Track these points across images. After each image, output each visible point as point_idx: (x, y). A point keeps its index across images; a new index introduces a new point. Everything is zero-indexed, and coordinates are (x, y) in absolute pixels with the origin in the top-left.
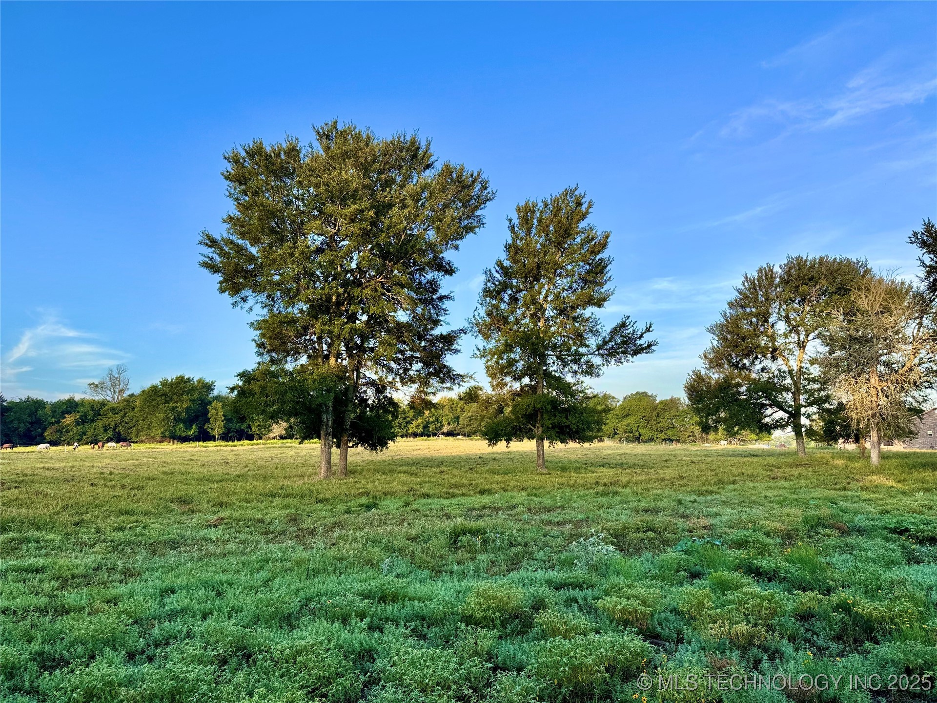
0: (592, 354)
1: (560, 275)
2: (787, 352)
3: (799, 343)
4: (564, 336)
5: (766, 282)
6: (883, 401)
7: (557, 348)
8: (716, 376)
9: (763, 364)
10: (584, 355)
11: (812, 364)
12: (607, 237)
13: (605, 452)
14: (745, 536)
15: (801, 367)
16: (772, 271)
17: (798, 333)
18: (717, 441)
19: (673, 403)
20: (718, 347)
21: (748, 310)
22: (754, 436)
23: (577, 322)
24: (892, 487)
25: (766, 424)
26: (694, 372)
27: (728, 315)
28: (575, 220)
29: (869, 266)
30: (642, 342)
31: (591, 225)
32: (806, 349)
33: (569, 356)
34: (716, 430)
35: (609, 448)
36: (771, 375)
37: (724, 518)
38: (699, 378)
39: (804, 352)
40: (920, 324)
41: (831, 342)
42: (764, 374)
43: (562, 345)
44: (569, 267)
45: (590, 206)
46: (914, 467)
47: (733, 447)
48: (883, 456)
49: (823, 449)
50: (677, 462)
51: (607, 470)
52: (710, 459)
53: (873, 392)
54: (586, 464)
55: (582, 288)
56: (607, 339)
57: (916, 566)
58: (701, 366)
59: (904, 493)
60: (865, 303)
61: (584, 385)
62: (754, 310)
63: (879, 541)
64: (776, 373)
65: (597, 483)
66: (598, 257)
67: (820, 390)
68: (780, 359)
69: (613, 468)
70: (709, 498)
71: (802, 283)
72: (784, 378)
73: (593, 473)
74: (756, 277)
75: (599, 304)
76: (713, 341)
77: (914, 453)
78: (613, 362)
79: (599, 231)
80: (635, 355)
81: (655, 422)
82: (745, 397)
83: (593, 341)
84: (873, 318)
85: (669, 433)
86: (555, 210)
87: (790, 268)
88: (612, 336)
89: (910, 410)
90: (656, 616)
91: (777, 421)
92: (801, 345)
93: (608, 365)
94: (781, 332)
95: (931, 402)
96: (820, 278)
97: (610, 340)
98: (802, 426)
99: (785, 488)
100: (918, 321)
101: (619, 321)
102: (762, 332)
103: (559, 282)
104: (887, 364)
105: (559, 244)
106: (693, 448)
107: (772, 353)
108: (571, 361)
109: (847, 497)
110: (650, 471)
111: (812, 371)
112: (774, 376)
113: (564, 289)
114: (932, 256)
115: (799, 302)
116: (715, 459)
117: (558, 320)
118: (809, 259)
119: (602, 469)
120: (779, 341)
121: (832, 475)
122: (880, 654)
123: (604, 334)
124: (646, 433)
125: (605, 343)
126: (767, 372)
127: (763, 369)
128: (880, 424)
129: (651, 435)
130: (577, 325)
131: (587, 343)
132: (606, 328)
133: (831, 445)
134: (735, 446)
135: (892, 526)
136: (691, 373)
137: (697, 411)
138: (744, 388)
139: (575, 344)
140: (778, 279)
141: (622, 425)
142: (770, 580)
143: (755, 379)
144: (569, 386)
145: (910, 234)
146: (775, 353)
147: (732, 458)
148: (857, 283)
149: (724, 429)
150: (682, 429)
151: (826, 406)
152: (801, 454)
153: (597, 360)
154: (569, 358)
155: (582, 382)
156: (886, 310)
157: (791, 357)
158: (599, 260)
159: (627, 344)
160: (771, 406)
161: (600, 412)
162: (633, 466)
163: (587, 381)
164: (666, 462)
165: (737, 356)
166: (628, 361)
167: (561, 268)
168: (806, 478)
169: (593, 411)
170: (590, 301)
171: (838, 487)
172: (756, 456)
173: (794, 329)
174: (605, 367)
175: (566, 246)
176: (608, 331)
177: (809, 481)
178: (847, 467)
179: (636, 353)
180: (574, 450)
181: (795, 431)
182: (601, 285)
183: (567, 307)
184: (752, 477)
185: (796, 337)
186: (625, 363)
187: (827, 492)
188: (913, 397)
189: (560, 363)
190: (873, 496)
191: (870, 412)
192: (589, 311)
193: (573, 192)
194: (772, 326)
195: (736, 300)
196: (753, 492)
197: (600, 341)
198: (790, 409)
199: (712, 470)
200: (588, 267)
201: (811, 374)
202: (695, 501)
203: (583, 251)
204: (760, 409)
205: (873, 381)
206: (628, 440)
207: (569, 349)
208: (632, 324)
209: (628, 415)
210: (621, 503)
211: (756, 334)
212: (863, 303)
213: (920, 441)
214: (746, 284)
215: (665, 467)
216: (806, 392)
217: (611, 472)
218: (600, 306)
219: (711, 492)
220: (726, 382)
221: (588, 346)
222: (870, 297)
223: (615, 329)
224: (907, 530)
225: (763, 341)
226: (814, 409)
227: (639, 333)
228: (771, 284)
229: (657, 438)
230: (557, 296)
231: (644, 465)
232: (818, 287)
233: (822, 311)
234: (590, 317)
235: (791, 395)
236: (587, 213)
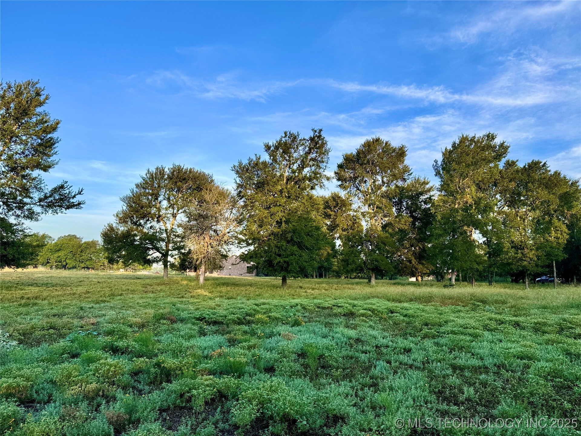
0: (34, 204)
1: (15, 142)
2: (166, 219)
3: (173, 214)
4: (12, 188)
5: (159, 176)
6: (210, 249)
7: (5, 196)
8: (122, 228)
9: (151, 224)
10: (28, 204)
11: (178, 227)
12: (58, 124)
13: (36, 276)
14: (113, 327)
15: (172, 228)
16: (164, 170)
17: (173, 208)
18: (118, 269)
19: (93, 244)
20: (126, 211)
21: (147, 191)
22: (141, 267)
23: (26, 179)
24: (206, 295)
25: (149, 260)
26: (108, 224)
27: (135, 191)
28: (33, 104)
29: (213, 178)
30: (75, 201)
31: (46, 112)
32: (177, 218)
33: (15, 203)
34: (118, 262)
35: (41, 273)
36: (155, 231)
37: (107, 318)
38: (111, 229)
39: (175, 219)
40: (231, 212)
41: (189, 216)
42: (151, 230)
43: (9, 194)
44: (24, 138)
45: (47, 99)
46: (219, 285)
47: (128, 273)
48: (206, 279)
49: (178, 275)
50: (88, 282)
51: (34, 288)
52: (111, 280)
53: (206, 245)
54: (17, 284)
55: (33, 155)
56: (48, 195)
57: (202, 338)
58: (113, 221)
59: (210, 299)
60: (208, 197)
61: (24, 226)
62: (150, 191)
63: (189, 325)
64: (158, 230)
65: (22, 298)
66: (49, 136)
67: (181, 242)
68: (161, 222)
69: (39, 286)
70: (102, 305)
71: (179, 181)
72: (162, 233)
73: (22, 290)
74: (154, 172)
75: (46, 169)
76: (123, 207)
77: (221, 278)
78: (50, 211)
79: (52, 118)
80: (68, 209)
81: (79, 256)
82: (138, 243)
83: (36, 195)
84: (211, 206)
85: (88, 263)
86: (17, 93)
87: (174, 171)
88: (52, 193)
89: (222, 255)
90: (35, 387)
91: (155, 258)
92: (174, 216)
93: (46, 214)
94: (164, 207)
95: (231, 252)
96: (189, 180)
97: (50, 196)
98: (168, 262)
99: (151, 298)
100: (231, 210)
101: (59, 183)
102: (153, 205)
103: (13, 146)
104: (215, 231)
105: (17, 118)
106: (101, 273)
107: (157, 218)
108: (15, 207)
109: (182, 302)
110: (67, 288)
111: (178, 230)
112: (156, 232)
113: (17, 153)
114: (240, 179)
115: (177, 191)
116: (114, 280)
117: (8, 175)
118: (185, 168)
119: (30, 288)
120: (162, 211)
121: (178, 290)
122: (170, 389)
123: (46, 191)
124: (71, 263)
125: (46, 197)
126: (154, 229)
127: (151, 227)
128: (207, 262)
129: (74, 264)
130: (24, 181)
131: (31, 195)
132: (48, 187)
133: (183, 273)
134: (129, 272)
135: (198, 317)
136: (107, 225)
137: (107, 249)
138: (138, 238)
139: (21, 195)
140: (166, 176)
141: (53, 258)
142: (122, 353)
143: (145, 232)
144: (11, 225)
145: (232, 166)
146: (159, 219)
147: (125, 280)
148: (206, 186)
149: (122, 262)
150: (97, 261)
151: (183, 251)
152: (165, 278)
153: (37, 209)
154: (14, 205)
155: (23, 224)
156: (218, 203)
157: (168, 222)
158: (50, 138)
159: (63, 201)
160: (152, 249)
161: (35, 247)
162: (56, 285)
163: (27, 223)
164: (80, 282)
165: (137, 217)
166: (62, 212)
167: (17, 137)
168: (164, 291)
169: (29, 245)
170: (38, 166)
171: (180, 296)
172: (140, 279)
173: (172, 206)
174: (44, 215)
175: (23, 121)
176: (50, 190)
177: (165, 293)
178: (187, 285)
179: (68, 207)
180: (10, 273)
181: (164, 264)
182: (49, 156)
183: (18, 167)
184: (133, 292)
185: (172, 211)
186: (60, 214)
187: (173, 299)
188: (224, 249)
189: (5, 207)
190: (196, 300)
191: (203, 256)
192: (36, 173)
193: (34, 84)
194: (160, 203)
195: (141, 184)
196: (132, 300)
197: (42, 196)
198: (163, 252)
199: (110, 288)
200: (40, 141)
201: (177, 232)
202: (93, 307)
203: (37, 129)
204: (146, 251)
205: (206, 239)
206: (57, 267)
207: (15, 198)
208: (68, 187)
209: (59, 250)
210: (37, 311)
211: (150, 206)
212: (207, 197)
213: (225, 271)
214: (148, 175)
215: (79, 285)
216: (173, 242)
217: (37, 289)
218: (45, 170)
219: (104, 301)
220: (128, 232)
221: (32, 198)
222: (211, 195)
223: (55, 189)
224: (205, 318)
225: (153, 210)
226: (176, 252)
227: (73, 194)
228: (162, 178)
229: (79, 266)
230: (10, 158)
231: (64, 284)
232: (187, 185)
233: (187, 198)
234: (36, 177)
235: (165, 243)
236: (44, 102)
